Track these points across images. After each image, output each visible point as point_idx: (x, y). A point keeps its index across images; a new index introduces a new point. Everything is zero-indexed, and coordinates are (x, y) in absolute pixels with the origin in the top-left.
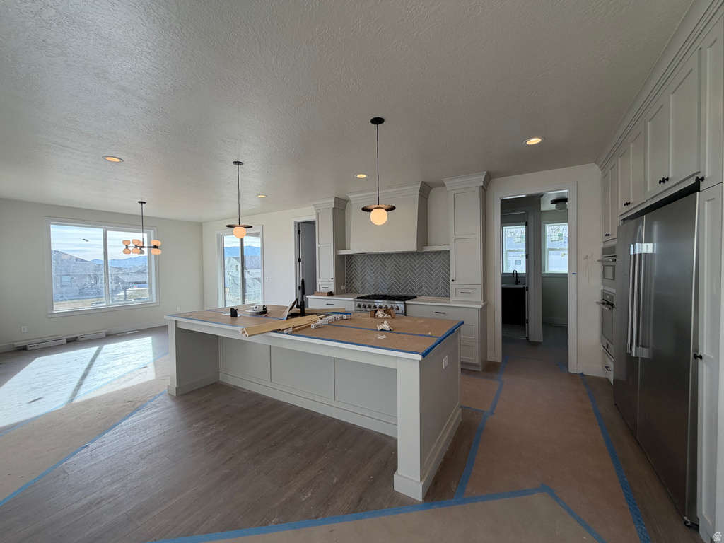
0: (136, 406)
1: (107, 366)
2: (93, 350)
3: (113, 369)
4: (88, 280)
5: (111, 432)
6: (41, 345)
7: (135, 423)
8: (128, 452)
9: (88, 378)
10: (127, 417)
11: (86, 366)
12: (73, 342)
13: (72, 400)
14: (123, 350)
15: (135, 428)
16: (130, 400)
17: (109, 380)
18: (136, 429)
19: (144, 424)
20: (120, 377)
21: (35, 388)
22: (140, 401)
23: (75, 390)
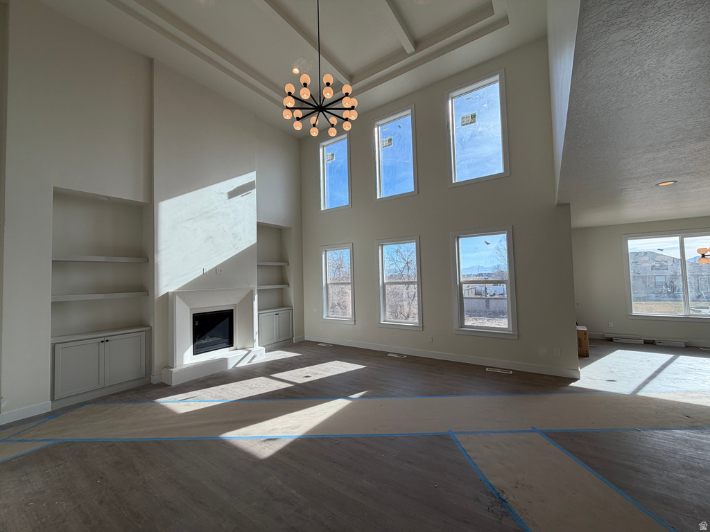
0: (695, 424)
1: (677, 376)
2: (668, 357)
3: (683, 381)
4: (664, 287)
5: (662, 432)
6: (623, 341)
7: (688, 438)
8: (673, 455)
9: (655, 380)
10: (681, 429)
11: (655, 369)
12: (650, 345)
13: (637, 392)
14: (701, 367)
15: (686, 441)
16: (691, 416)
17: (675, 389)
18: (687, 443)
19: (698, 444)
20: (688, 391)
21: (612, 372)
22: (701, 422)
23: (640, 385)
